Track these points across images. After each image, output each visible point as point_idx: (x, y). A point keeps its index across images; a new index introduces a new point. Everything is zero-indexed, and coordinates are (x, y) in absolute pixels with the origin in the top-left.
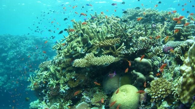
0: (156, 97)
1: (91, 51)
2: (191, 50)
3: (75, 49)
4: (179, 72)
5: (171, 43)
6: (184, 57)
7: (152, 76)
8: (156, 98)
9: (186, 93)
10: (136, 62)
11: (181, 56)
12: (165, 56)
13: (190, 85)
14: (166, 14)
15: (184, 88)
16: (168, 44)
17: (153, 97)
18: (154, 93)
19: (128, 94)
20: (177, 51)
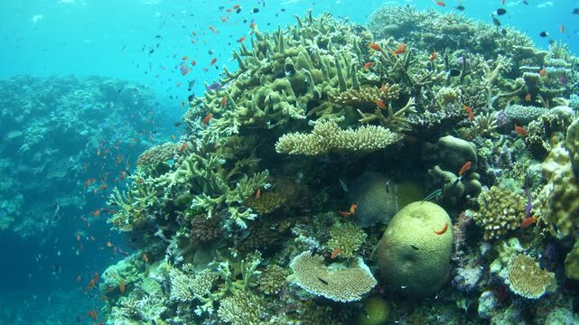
0: (498, 227)
1: (318, 114)
2: (574, 127)
3: (275, 107)
4: (540, 175)
5: (516, 110)
6: (549, 142)
7: (476, 182)
8: (497, 230)
9: (564, 216)
10: (444, 146)
11: (544, 139)
12: (501, 139)
13: (572, 197)
14: (495, 33)
15: (559, 205)
16: (510, 111)
17: (490, 228)
18: (491, 219)
19: (428, 222)
20: (534, 128)
